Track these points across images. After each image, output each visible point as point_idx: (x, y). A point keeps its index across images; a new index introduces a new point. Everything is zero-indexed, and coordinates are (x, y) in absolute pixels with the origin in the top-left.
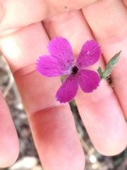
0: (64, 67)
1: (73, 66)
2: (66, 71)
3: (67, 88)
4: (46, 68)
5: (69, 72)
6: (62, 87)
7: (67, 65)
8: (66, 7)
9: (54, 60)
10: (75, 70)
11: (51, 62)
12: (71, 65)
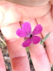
0: (27, 34)
1: (31, 34)
2: (28, 36)
3: (27, 42)
4: (20, 33)
5: (29, 36)
6: (25, 42)
7: (28, 33)
8: (30, 18)
9: (24, 31)
10: (31, 36)
11: (22, 31)
12: (30, 34)
